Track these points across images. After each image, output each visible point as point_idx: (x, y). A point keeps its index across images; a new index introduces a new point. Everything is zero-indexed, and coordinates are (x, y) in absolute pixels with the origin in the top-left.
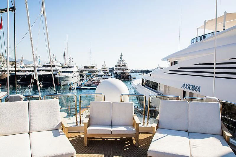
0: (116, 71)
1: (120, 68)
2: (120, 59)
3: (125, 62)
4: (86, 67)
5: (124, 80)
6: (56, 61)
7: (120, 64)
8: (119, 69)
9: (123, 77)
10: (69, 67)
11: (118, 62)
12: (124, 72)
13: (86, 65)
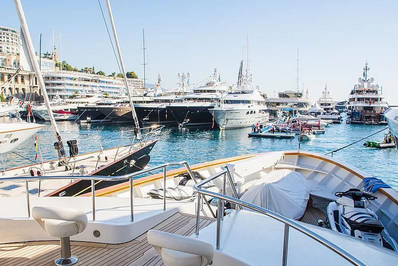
0: (352, 104)
1: (360, 96)
2: (363, 78)
3: (374, 83)
4: (283, 95)
5: (371, 124)
6: (220, 82)
7: (361, 89)
8: (359, 99)
9: (369, 117)
10: (243, 93)
11: (358, 83)
12: (372, 105)
13: (283, 91)
